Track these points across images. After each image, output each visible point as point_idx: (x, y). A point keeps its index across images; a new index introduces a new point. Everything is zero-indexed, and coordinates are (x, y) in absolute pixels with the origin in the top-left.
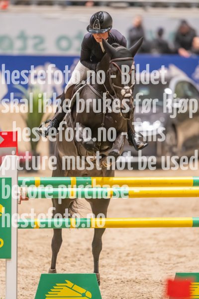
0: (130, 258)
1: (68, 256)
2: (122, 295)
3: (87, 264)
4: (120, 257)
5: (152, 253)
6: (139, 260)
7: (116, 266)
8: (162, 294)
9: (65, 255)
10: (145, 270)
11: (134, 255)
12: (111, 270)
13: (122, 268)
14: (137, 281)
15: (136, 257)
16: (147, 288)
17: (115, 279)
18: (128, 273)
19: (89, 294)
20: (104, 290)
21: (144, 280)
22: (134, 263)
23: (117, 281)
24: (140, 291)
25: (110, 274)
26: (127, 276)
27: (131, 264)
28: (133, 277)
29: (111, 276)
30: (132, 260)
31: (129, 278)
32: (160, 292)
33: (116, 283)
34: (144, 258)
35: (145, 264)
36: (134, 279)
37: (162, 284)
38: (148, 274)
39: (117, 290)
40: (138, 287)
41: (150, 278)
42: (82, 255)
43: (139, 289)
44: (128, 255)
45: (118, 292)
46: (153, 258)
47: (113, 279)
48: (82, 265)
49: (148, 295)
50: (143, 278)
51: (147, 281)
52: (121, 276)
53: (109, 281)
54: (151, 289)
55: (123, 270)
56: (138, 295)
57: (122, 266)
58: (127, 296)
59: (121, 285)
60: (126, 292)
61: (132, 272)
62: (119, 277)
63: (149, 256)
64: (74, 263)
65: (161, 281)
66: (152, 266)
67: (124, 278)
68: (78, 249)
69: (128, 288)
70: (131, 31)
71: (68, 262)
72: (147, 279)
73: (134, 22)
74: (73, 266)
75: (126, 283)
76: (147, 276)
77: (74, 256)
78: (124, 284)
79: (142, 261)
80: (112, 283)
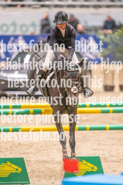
0: (43, 148)
1: (8, 147)
2: (38, 170)
3: (19, 152)
4: (37, 148)
5: (55, 145)
6: (48, 150)
7: (35, 153)
8: (61, 169)
9: (6, 147)
10: (51, 155)
11: (45, 147)
12: (32, 156)
13: (38, 154)
14: (47, 161)
15: (46, 148)
16: (53, 165)
17: (34, 161)
18: (42, 157)
19: (20, 169)
20: (28, 167)
21: (51, 161)
22: (45, 151)
23: (35, 162)
24: (49, 167)
25: (32, 158)
26: (41, 158)
27: (43, 152)
28: (45, 159)
29: (32, 159)
30: (44, 150)
31: (42, 160)
32: (60, 168)
33: (35, 163)
34: (51, 148)
35: (51, 152)
36: (45, 160)
37: (61, 163)
38: (53, 158)
39: (35, 167)
40: (47, 165)
41: (54, 160)
42: (16, 147)
43: (48, 166)
44: (42, 147)
45: (36, 168)
46: (56, 149)
47: (33, 161)
48: (16, 153)
49: (53, 169)
50: (50, 160)
51: (52, 161)
52: (38, 158)
53: (31, 162)
54: (55, 166)
55: (39, 155)
56: (48, 169)
57: (38, 153)
58: (41, 170)
59: (38, 164)
60: (41, 168)
61: (44, 157)
62: (37, 159)
63: (53, 147)
64: (11, 152)
65: (60, 161)
66: (55, 153)
67: (40, 160)
68: (13, 144)
69: (41, 165)
70: (42, 21)
71: (8, 151)
72: (53, 160)
73: (44, 16)
74: (11, 153)
75: (41, 162)
76: (52, 158)
77: (11, 147)
78: (40, 163)
79: (49, 150)
80: (33, 163)
